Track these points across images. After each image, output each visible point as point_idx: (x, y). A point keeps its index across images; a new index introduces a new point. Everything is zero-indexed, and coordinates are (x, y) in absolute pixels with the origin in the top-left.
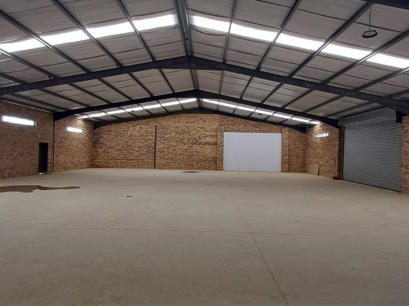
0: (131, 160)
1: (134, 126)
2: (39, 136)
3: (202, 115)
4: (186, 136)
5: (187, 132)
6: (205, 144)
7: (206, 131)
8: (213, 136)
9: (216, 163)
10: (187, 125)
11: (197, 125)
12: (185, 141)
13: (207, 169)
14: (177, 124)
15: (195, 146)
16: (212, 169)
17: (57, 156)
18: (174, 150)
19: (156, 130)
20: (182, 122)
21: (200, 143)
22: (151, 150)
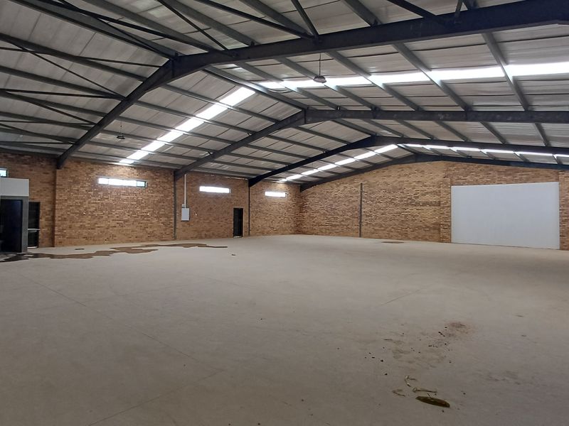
0: (335, 226)
1: (338, 186)
2: (234, 202)
3: (419, 163)
4: (399, 195)
5: (400, 189)
6: (424, 204)
7: (425, 186)
8: (435, 193)
9: (440, 231)
10: (399, 180)
11: (413, 179)
12: (397, 202)
13: (426, 240)
14: (387, 180)
15: (410, 207)
16: (435, 241)
17: (253, 221)
18: (383, 214)
19: (361, 189)
20: (392, 177)
21: (417, 204)
22: (357, 214)
